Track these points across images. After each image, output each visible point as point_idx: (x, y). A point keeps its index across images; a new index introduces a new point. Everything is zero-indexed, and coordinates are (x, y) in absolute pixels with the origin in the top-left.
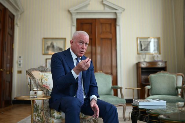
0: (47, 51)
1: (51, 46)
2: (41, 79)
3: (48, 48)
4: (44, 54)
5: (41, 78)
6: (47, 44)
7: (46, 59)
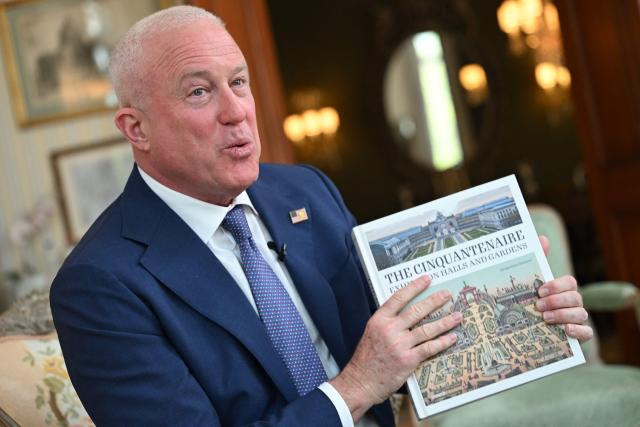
1: (68, 53)
2: (47, 396)
3: (47, 70)
4: (29, 124)
5: (47, 382)
6: (32, 41)
7: (55, 157)
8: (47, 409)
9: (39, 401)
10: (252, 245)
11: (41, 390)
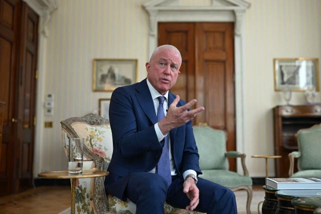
0: (101, 84)
1: (109, 75)
3: (103, 78)
4: (96, 91)
5: (90, 136)
6: (101, 70)
7: (100, 100)
8: (88, 142)
9: (87, 140)
10: (162, 106)
11: (88, 137)
